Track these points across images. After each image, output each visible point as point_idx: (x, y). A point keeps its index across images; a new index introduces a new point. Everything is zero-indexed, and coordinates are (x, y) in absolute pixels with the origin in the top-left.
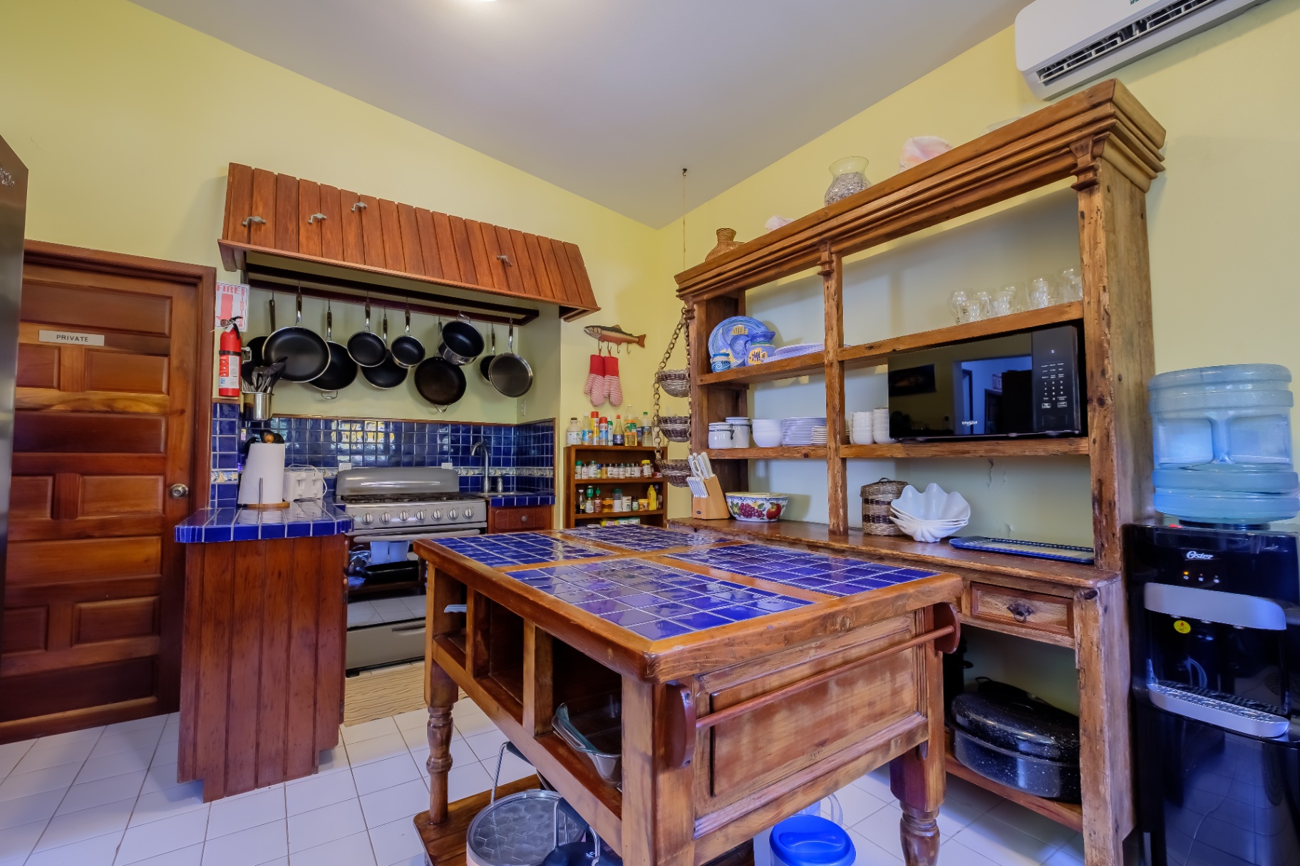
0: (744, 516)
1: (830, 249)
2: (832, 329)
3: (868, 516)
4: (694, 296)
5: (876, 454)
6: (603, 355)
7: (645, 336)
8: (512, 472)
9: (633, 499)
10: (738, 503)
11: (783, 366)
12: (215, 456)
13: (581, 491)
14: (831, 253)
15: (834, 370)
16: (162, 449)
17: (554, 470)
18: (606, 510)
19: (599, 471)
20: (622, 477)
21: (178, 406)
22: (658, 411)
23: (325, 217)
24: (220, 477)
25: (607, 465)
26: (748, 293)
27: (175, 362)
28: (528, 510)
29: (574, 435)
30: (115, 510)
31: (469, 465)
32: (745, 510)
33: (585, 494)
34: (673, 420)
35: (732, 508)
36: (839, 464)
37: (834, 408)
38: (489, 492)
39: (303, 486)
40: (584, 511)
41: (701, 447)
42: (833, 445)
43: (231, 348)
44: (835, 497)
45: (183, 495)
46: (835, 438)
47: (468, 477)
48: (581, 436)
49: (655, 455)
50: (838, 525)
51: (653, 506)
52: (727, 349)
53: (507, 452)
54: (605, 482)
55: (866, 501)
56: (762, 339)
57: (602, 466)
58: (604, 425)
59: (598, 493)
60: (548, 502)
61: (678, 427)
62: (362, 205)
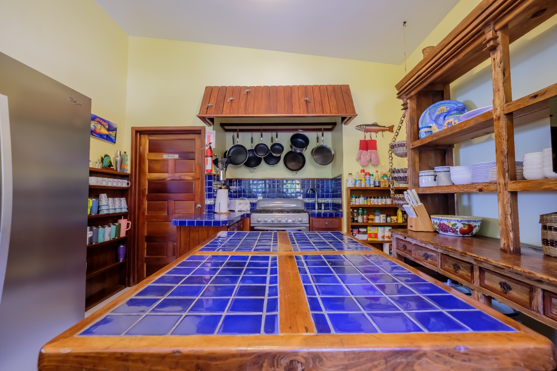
0: (442, 231)
1: (494, 28)
2: (499, 90)
3: (547, 240)
4: (407, 95)
5: (543, 187)
6: (366, 139)
7: (394, 125)
8: (330, 201)
9: (387, 216)
10: (437, 222)
11: (462, 127)
12: (206, 194)
13: (355, 211)
14: (496, 31)
15: (501, 122)
16: (194, 192)
17: (342, 200)
18: (370, 222)
19: (366, 200)
20: (380, 204)
21: (198, 177)
22: (391, 166)
23: (234, 99)
24: (208, 202)
25: (371, 198)
26: (452, 85)
27: (197, 162)
28: (329, 219)
29: (350, 181)
30: (182, 212)
31: (309, 198)
32: (442, 227)
33: (358, 212)
34: (398, 171)
35: (434, 225)
36: (507, 196)
37: (502, 152)
38: (318, 210)
39: (242, 205)
40: (357, 221)
41: (414, 186)
42: (502, 181)
43: (209, 155)
44: (505, 223)
45: (199, 207)
46: (504, 176)
47: (309, 203)
48: (354, 183)
49: (390, 192)
50: (508, 245)
51: (400, 220)
52: (433, 124)
53: (327, 192)
54: (368, 206)
55: (544, 228)
56: (455, 112)
57: (367, 198)
58: (367, 176)
59: (365, 212)
60: (339, 216)
61: (402, 175)
62: (248, 90)
